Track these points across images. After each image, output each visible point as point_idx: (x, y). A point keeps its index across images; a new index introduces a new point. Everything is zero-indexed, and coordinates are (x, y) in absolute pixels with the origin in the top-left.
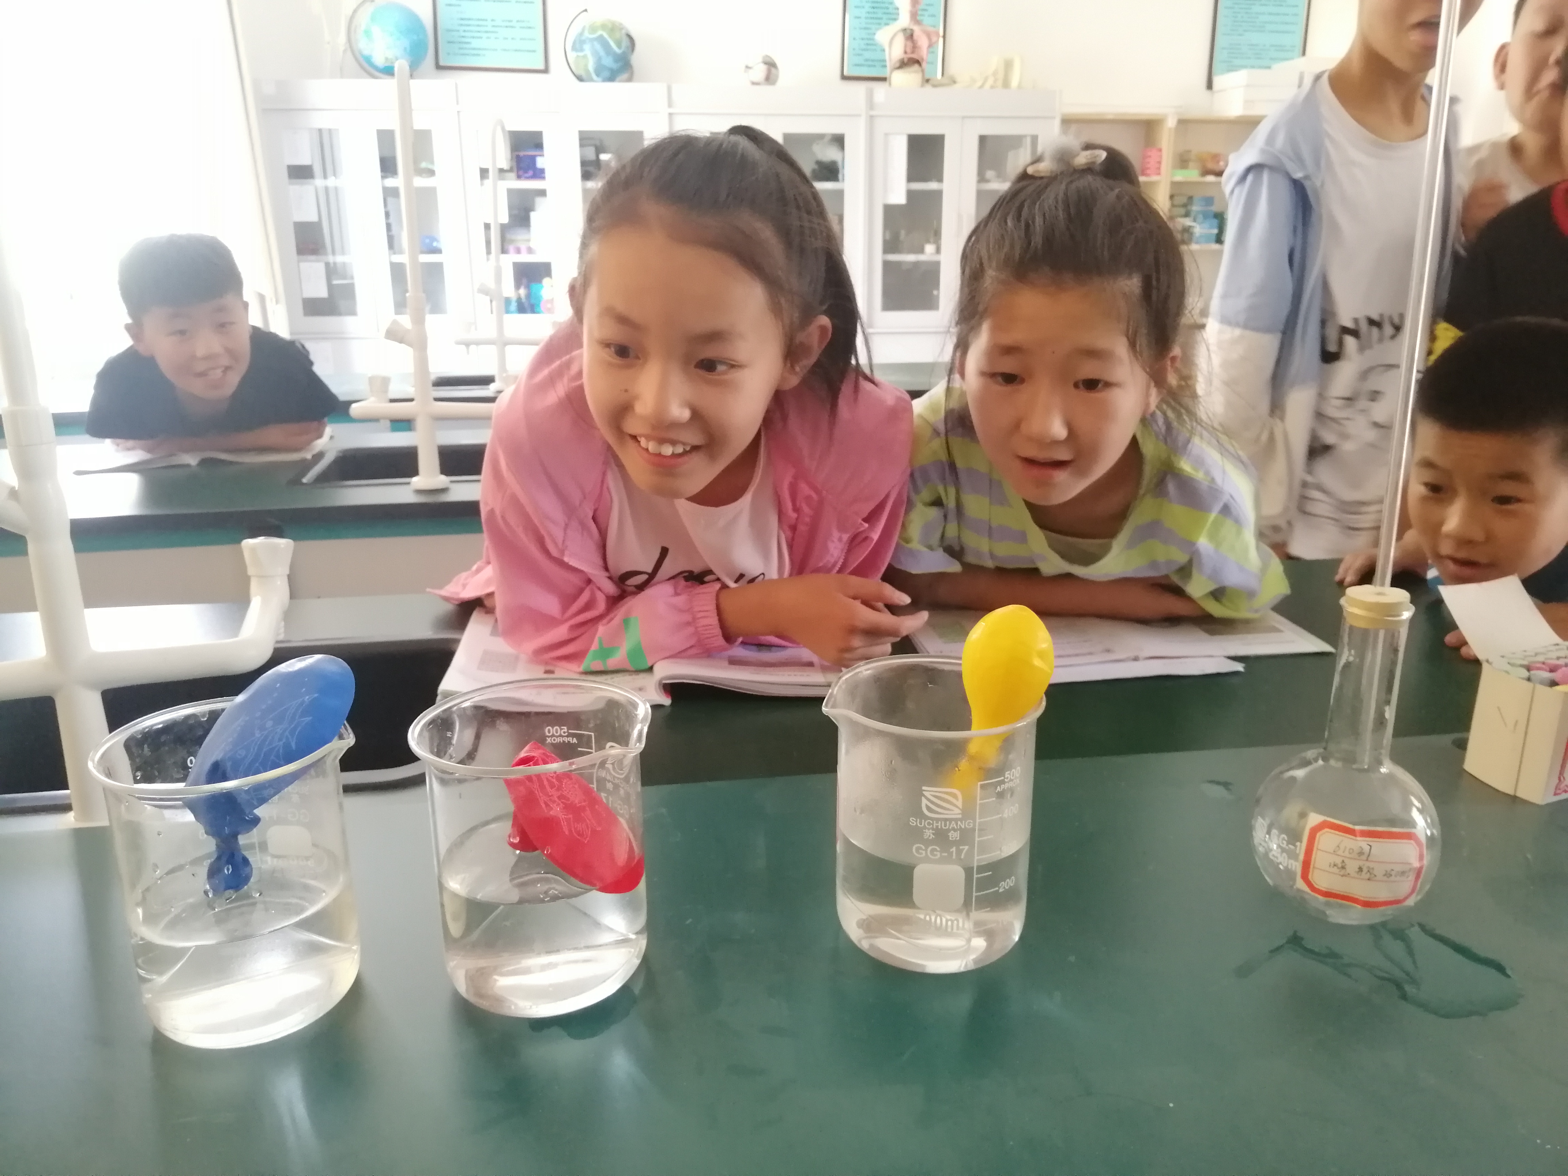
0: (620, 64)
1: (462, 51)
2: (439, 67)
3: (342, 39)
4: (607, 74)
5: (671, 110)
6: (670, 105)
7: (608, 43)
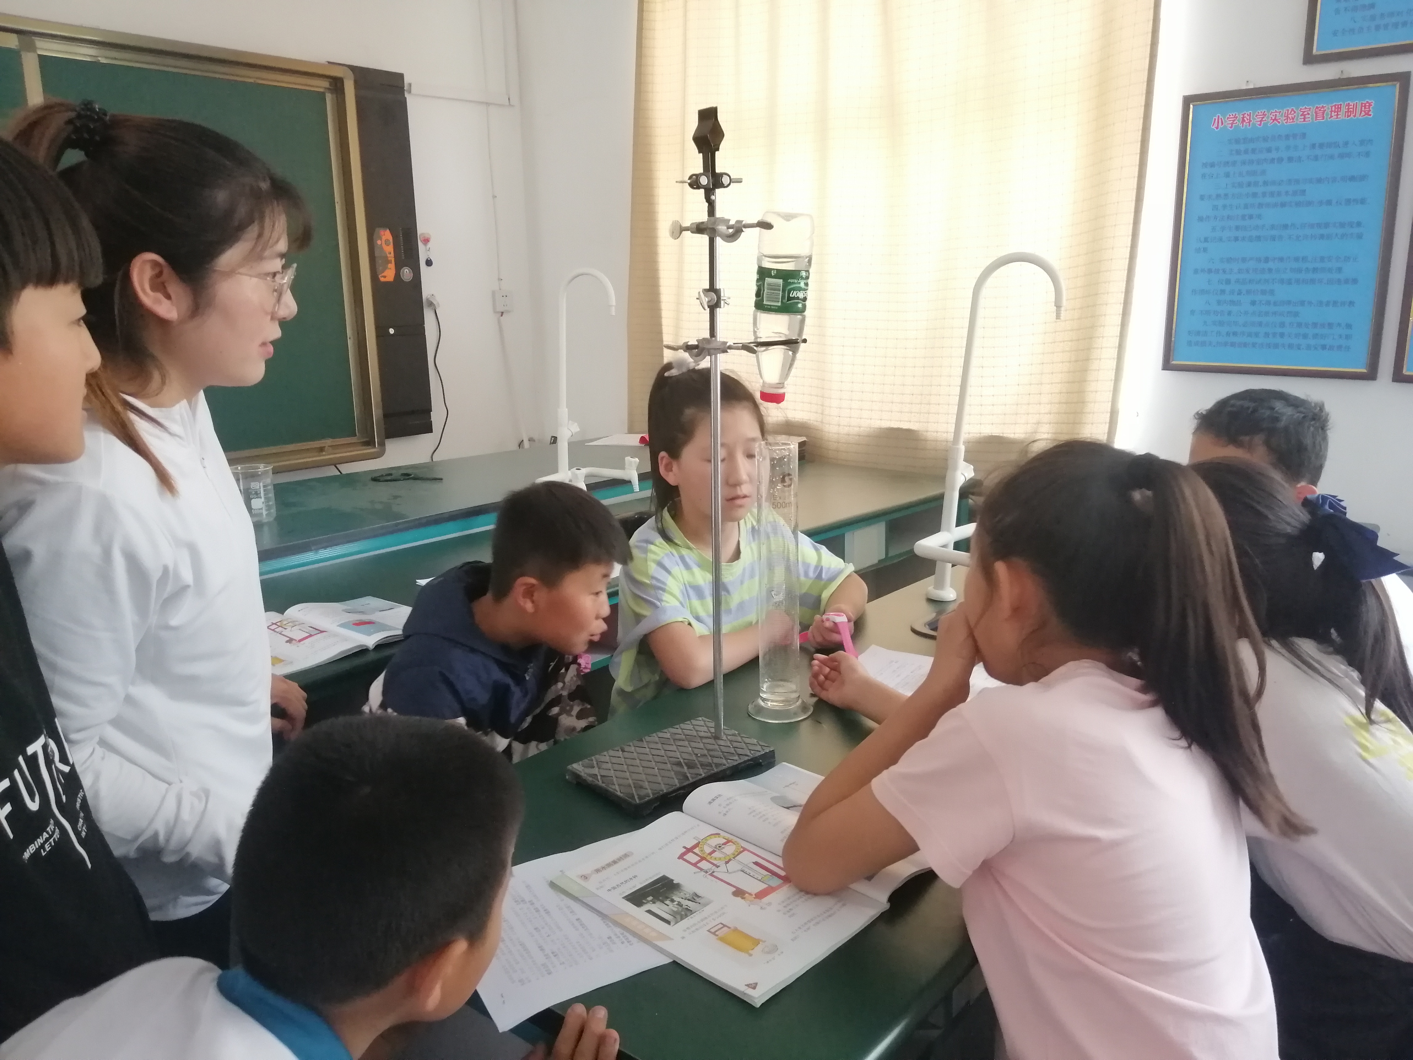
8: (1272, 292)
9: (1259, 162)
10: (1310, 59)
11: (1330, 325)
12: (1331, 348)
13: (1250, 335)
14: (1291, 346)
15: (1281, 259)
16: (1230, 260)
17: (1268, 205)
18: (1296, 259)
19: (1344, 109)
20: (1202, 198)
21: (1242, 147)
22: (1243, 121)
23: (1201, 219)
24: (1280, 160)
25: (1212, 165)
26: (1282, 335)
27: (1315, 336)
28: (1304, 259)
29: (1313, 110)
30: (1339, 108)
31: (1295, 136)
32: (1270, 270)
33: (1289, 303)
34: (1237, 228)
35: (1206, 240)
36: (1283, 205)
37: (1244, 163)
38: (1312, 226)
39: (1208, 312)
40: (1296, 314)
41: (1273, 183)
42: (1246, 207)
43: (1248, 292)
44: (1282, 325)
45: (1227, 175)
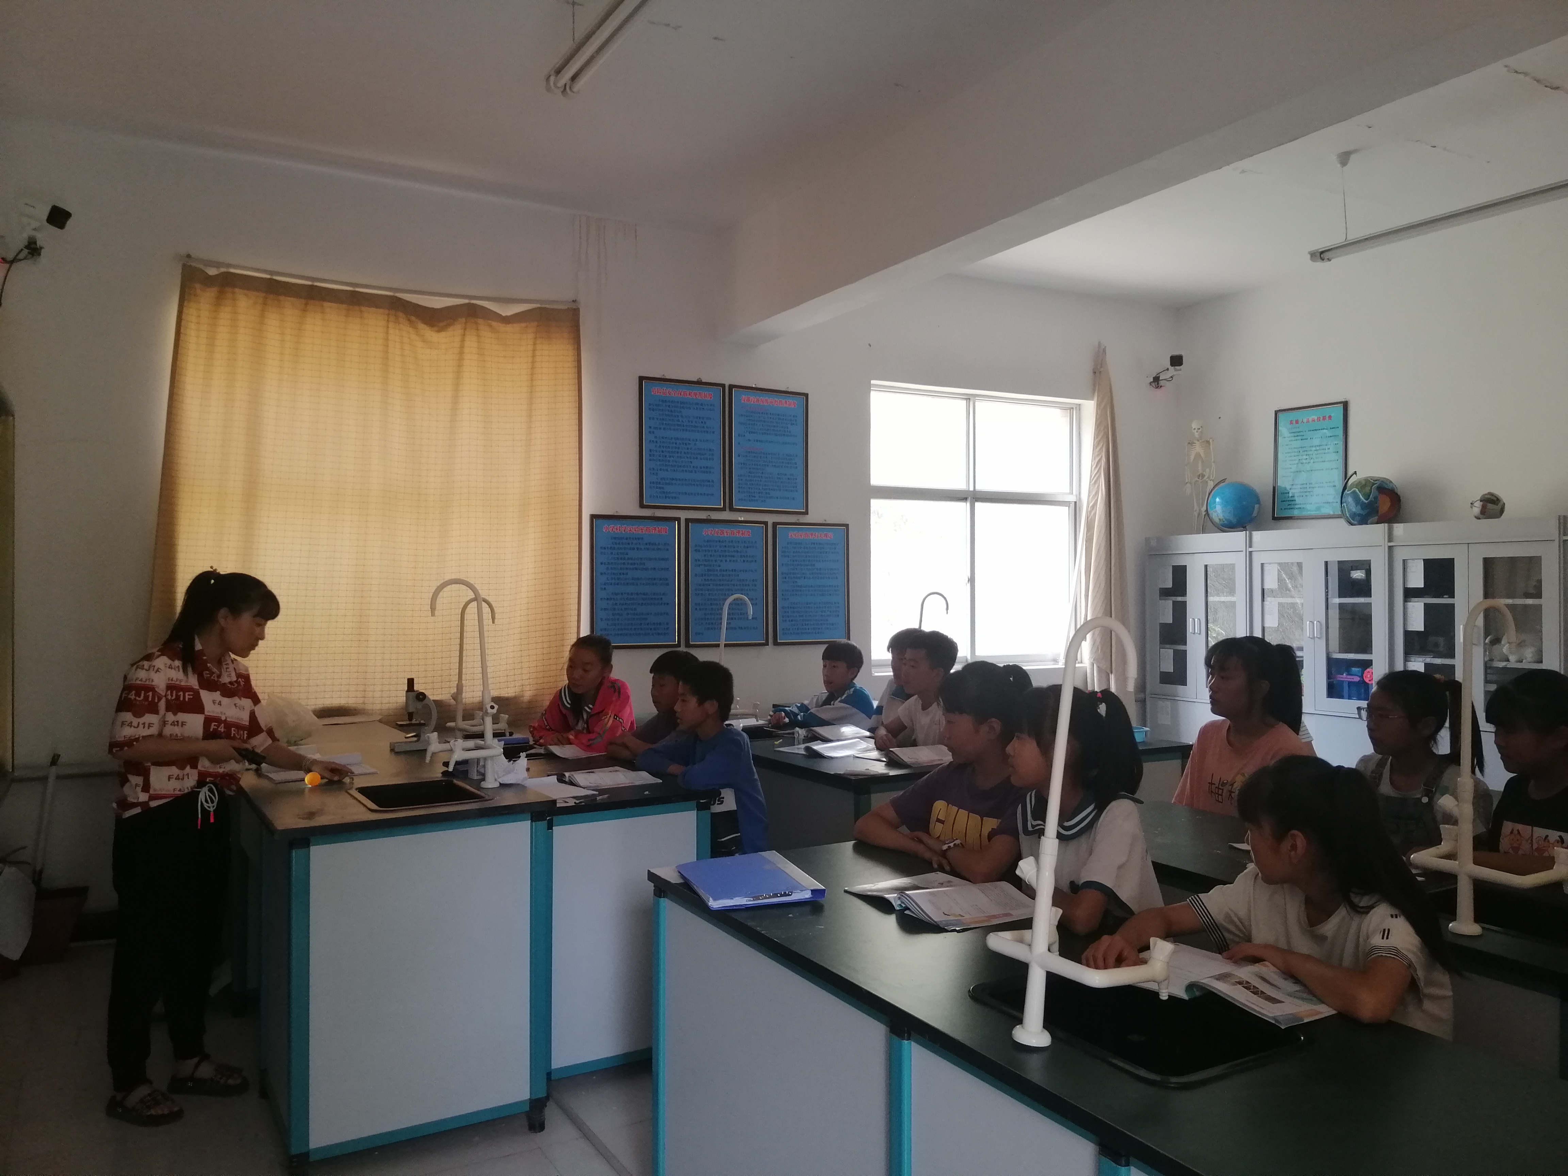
0: (1366, 511)
1: (1289, 507)
2: (1274, 518)
3: (1204, 508)
4: (1358, 518)
5: (1391, 544)
6: (1390, 540)
7: (1359, 496)
8: (635, 609)
9: (625, 549)
10: (642, 506)
11: (660, 624)
12: (661, 634)
13: (628, 629)
14: (645, 634)
15: (637, 594)
16: (616, 594)
17: (630, 569)
18: (644, 594)
19: (657, 529)
20: (602, 564)
21: (618, 541)
22: (617, 529)
23: (602, 574)
24: (634, 549)
25: (605, 548)
26: (641, 629)
27: (654, 629)
28: (647, 594)
29: (645, 528)
30: (655, 529)
31: (639, 539)
32: (633, 599)
33: (642, 614)
34: (618, 579)
35: (605, 584)
36: (636, 569)
37: (618, 548)
38: (649, 579)
39: (608, 620)
40: (646, 619)
41: (632, 559)
42: (621, 569)
43: (626, 609)
44: (641, 624)
45: (612, 553)
